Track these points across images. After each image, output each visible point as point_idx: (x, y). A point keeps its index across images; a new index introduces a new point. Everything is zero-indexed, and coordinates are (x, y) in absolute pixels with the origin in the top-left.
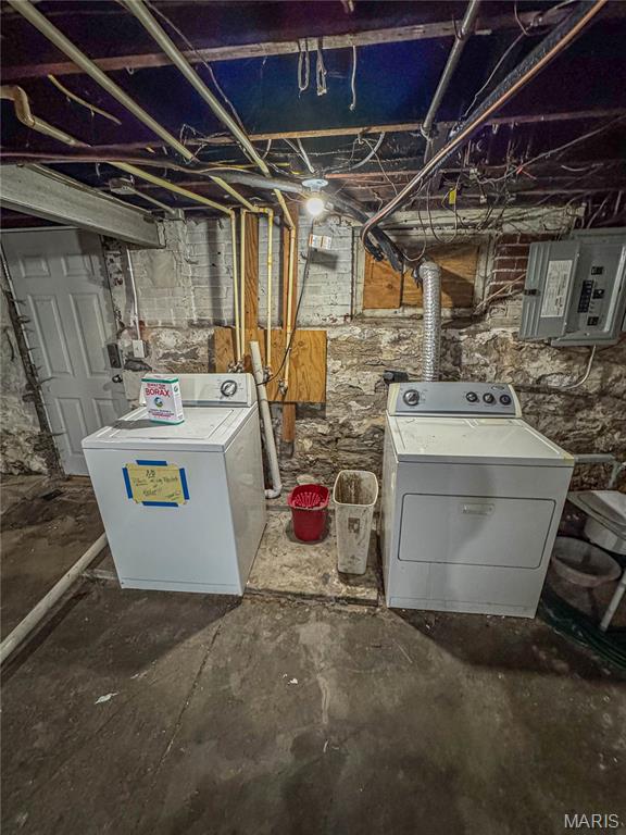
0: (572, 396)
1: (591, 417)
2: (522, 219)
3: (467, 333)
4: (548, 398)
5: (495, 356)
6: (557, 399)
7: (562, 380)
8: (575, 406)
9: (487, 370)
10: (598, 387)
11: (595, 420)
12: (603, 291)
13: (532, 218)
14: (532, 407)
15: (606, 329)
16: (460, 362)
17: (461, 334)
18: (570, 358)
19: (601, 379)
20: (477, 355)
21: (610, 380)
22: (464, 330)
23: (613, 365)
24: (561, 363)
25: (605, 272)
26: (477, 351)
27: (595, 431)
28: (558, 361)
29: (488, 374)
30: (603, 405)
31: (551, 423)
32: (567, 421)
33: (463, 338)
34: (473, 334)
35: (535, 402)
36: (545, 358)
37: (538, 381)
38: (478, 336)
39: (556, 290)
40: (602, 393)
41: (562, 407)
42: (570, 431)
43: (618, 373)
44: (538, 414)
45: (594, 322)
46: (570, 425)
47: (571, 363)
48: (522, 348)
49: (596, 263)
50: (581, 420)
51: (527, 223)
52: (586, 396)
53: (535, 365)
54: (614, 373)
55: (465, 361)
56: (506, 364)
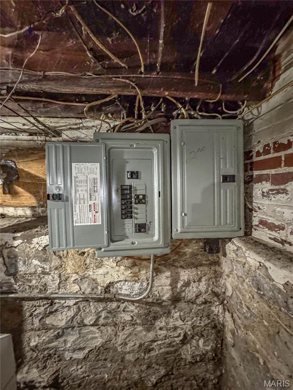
0: (147, 303)
1: (171, 325)
2: (79, 128)
3: (21, 237)
4: (122, 306)
5: (56, 262)
6: (132, 308)
7: (132, 287)
8: (152, 315)
9: (48, 278)
10: (170, 293)
11: (175, 328)
12: (144, 196)
13: (88, 128)
14: (106, 318)
15: (156, 238)
16: (16, 272)
17: (14, 239)
18: (134, 265)
19: (171, 285)
20: (35, 262)
21: (179, 285)
22: (19, 235)
23: (180, 270)
24: (126, 270)
25: (142, 175)
26: (35, 257)
27: (178, 340)
28: (122, 267)
29: (50, 283)
30: (180, 311)
31: (130, 334)
32: (148, 330)
33: (16, 243)
34: (29, 239)
35: (109, 312)
36: (110, 263)
37: (107, 289)
38: (35, 240)
39: (87, 196)
40: (176, 299)
41: (139, 316)
42: (154, 341)
43: (186, 278)
44: (115, 325)
45: (141, 228)
46: (151, 335)
47: (136, 269)
48: (84, 253)
49: (129, 168)
50: (161, 329)
51: (83, 131)
52: (159, 303)
53: (101, 271)
54: (182, 278)
55: (22, 268)
56: (69, 271)
